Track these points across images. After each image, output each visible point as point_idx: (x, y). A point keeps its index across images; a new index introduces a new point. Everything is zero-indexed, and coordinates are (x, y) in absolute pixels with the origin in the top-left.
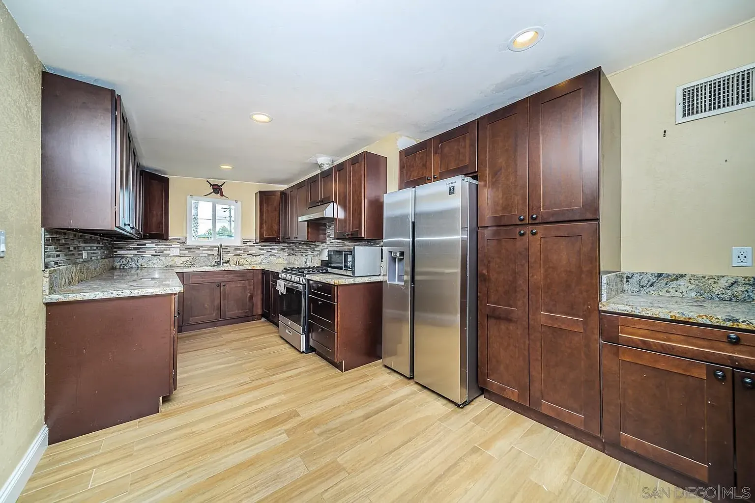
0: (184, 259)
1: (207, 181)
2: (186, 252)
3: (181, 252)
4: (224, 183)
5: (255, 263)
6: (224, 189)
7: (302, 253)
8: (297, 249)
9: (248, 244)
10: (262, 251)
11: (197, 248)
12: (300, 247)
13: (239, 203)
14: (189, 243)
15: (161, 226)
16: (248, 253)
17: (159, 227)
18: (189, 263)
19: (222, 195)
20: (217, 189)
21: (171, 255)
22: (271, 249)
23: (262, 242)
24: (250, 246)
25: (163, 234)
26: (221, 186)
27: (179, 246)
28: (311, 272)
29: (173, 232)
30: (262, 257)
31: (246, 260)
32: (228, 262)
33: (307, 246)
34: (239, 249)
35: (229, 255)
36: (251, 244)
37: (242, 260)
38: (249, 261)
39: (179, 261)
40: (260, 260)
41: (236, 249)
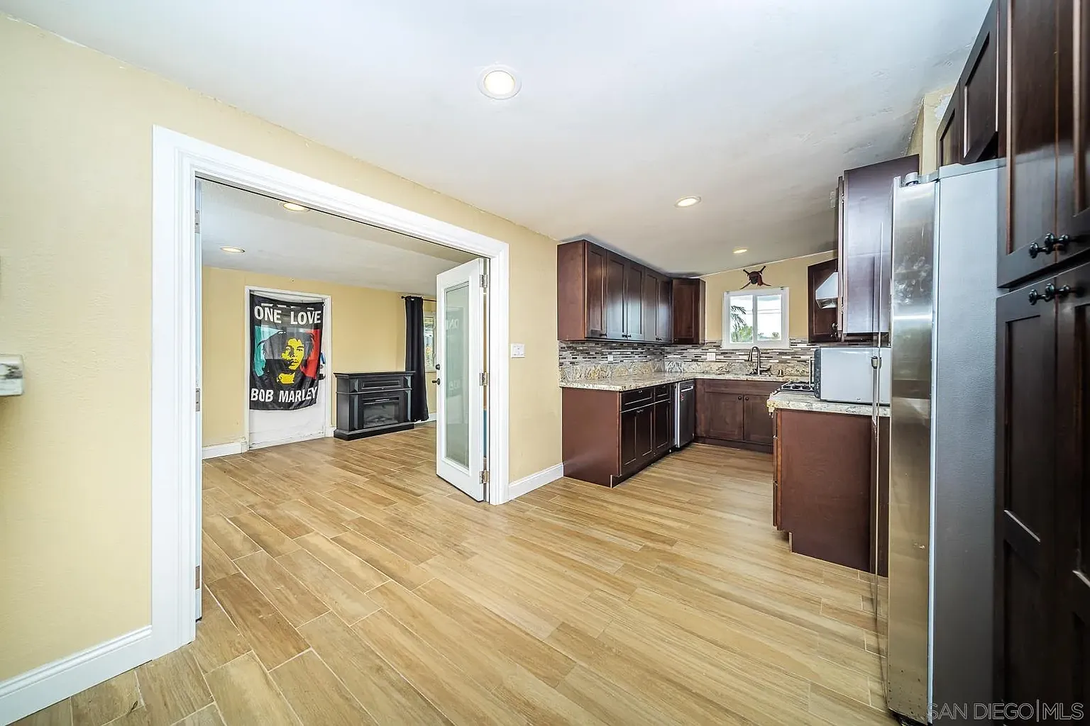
0: (720, 365)
1: (744, 270)
2: (722, 357)
3: (718, 357)
4: (765, 267)
9: (799, 346)
11: (733, 352)
13: (787, 289)
14: (725, 346)
15: (690, 330)
16: (798, 359)
17: (689, 333)
18: (724, 370)
19: (761, 284)
20: (756, 278)
21: (708, 360)
23: (813, 341)
24: (802, 349)
25: (693, 339)
26: (761, 272)
27: (715, 350)
28: (801, 389)
29: (708, 335)
31: (796, 368)
32: (769, 370)
34: (785, 354)
35: (770, 361)
36: (803, 346)
38: (801, 371)
39: (715, 366)
41: (781, 354)
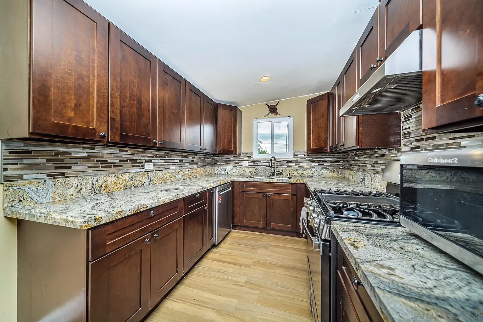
0: (251, 169)
1: (266, 104)
2: (252, 164)
3: (250, 164)
4: (279, 102)
5: (306, 175)
6: (279, 109)
7: (358, 167)
8: (352, 162)
9: (300, 156)
10: (313, 164)
11: (259, 160)
12: (356, 158)
13: (292, 118)
14: (254, 157)
15: (231, 144)
16: (299, 165)
17: (230, 145)
18: (254, 173)
19: (277, 113)
20: (273, 110)
21: (243, 166)
22: (323, 161)
23: (310, 153)
24: (302, 158)
25: (232, 150)
26: (276, 106)
27: (248, 159)
29: (243, 149)
30: (314, 169)
31: (297, 172)
32: (281, 172)
33: (365, 158)
34: (291, 162)
35: (282, 167)
36: (303, 156)
37: (294, 172)
38: (300, 173)
39: (248, 171)
40: (311, 172)
41: (288, 162)
